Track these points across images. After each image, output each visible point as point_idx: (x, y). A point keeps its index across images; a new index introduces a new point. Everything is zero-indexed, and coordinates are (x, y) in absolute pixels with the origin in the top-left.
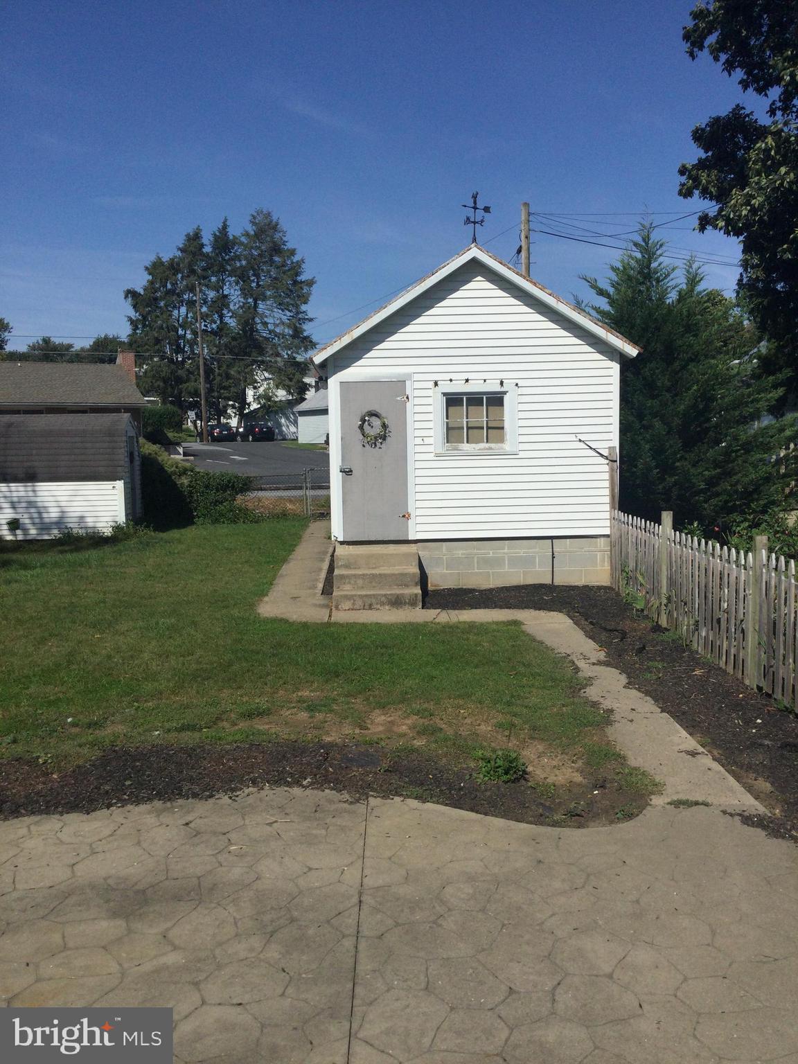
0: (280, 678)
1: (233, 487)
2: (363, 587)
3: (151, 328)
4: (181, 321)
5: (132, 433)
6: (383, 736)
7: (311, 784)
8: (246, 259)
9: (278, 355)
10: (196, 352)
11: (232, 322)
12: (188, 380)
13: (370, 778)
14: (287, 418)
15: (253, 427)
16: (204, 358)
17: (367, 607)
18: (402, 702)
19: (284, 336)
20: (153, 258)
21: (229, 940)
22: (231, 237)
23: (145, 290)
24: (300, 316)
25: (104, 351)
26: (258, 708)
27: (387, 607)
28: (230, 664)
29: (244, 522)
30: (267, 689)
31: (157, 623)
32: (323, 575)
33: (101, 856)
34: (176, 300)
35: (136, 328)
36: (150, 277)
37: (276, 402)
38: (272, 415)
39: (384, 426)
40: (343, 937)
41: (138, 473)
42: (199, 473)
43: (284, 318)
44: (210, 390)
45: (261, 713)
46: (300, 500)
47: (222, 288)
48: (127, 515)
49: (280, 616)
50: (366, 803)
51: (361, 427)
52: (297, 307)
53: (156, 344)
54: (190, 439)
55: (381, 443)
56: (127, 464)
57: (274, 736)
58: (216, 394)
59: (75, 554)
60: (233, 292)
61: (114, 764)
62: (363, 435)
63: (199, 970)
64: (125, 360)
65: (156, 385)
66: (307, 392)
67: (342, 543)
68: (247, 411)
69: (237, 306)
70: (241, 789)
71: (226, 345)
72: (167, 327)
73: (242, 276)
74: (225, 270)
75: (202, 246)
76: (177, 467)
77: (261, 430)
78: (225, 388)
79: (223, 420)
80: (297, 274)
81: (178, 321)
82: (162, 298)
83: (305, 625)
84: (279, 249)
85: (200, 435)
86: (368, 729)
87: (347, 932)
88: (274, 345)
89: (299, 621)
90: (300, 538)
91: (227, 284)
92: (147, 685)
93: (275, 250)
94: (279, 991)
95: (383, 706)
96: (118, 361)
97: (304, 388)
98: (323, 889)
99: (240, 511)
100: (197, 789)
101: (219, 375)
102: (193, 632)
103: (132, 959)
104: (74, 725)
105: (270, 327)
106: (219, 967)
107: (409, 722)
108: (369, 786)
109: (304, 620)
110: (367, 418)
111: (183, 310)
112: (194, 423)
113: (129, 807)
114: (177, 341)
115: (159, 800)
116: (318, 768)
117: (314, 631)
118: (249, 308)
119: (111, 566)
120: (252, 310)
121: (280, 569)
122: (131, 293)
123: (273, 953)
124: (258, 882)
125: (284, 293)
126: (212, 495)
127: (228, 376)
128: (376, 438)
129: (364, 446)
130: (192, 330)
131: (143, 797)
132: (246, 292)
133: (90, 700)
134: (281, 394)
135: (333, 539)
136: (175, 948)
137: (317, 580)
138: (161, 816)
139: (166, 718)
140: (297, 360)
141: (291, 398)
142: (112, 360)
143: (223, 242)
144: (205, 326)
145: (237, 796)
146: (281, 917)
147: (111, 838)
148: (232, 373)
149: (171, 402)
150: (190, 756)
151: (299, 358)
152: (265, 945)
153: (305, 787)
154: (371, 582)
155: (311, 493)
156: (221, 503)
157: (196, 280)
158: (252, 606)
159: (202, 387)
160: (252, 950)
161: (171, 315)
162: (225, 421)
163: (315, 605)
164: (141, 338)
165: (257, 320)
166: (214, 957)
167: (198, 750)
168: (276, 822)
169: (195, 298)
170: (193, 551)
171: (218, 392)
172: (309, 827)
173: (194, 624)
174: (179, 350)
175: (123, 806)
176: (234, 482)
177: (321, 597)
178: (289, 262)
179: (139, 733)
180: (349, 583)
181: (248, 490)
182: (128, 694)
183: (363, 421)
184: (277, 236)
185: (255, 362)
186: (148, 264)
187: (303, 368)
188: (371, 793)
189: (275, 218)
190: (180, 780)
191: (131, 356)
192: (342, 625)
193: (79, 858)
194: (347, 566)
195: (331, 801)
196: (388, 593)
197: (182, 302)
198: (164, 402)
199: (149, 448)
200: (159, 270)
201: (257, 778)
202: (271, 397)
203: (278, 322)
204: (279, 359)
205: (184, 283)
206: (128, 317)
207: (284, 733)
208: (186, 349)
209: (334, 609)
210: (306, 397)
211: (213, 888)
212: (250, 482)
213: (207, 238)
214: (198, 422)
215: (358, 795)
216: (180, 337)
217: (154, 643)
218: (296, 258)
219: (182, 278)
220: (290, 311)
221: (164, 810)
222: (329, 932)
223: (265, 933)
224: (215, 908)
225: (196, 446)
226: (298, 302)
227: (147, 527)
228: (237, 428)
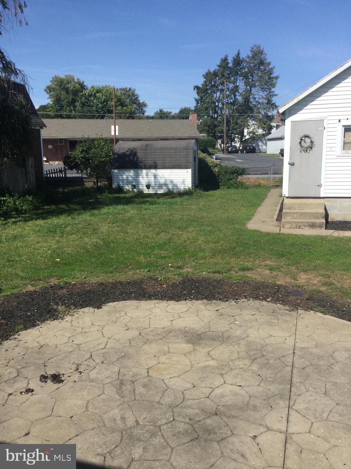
0: (257, 255)
1: (237, 172)
2: (296, 218)
3: (204, 103)
4: (217, 99)
5: (195, 148)
6: (305, 284)
7: (271, 301)
8: (247, 68)
9: (260, 113)
10: (223, 113)
11: (240, 98)
12: (219, 126)
13: (299, 301)
14: (262, 142)
15: (246, 147)
16: (227, 116)
17: (298, 227)
18: (314, 270)
19: (263, 104)
20: (206, 71)
21: (235, 359)
22: (241, 59)
23: (202, 85)
24: (271, 94)
25: (184, 114)
26: (247, 267)
27: (308, 228)
28: (235, 248)
29: (241, 188)
30: (251, 259)
31: (204, 229)
32: (277, 212)
33: (183, 319)
34: (216, 89)
35: (198, 103)
36: (205, 80)
37: (257, 135)
38: (255, 141)
39: (312, 142)
40: (286, 366)
41: (197, 166)
42: (222, 166)
43: (264, 95)
44: (228, 130)
45: (248, 269)
46: (268, 179)
47: (236, 82)
48: (192, 184)
49: (257, 229)
50: (297, 311)
51: (300, 143)
52: (270, 89)
53: (206, 110)
54: (218, 152)
55: (310, 150)
56: (193, 162)
57: (254, 279)
58: (230, 132)
59: (171, 200)
60: (241, 84)
61: (187, 283)
62: (301, 146)
63: (223, 369)
64: (193, 117)
65: (205, 128)
66: (272, 130)
67: (287, 198)
68: (244, 139)
69: (243, 90)
70: (240, 299)
71: (236, 109)
72: (211, 102)
73: (246, 77)
74: (238, 74)
75: (228, 63)
76: (213, 163)
77: (250, 148)
78: (235, 129)
79: (233, 144)
80: (271, 74)
81: (216, 99)
82: (209, 89)
83: (268, 234)
84: (263, 63)
85: (223, 150)
86: (297, 280)
87: (288, 364)
88: (258, 108)
89: (265, 232)
90: (267, 196)
91: (238, 80)
92: (200, 254)
93: (261, 63)
94: (258, 383)
95: (305, 271)
96: (190, 118)
97: (271, 128)
98: (277, 345)
99: (240, 183)
100: (221, 297)
101: (233, 123)
102: (219, 233)
103: (195, 361)
104: (172, 267)
105: (257, 100)
106: (231, 369)
107: (318, 279)
108: (298, 304)
109: (268, 231)
110: (303, 138)
111: (218, 94)
112: (221, 146)
113: (194, 301)
114: (215, 108)
115: (206, 300)
116: (275, 294)
117: (272, 236)
118: (248, 91)
119: (185, 205)
120: (249, 92)
121: (257, 209)
122: (197, 87)
123: (255, 367)
124: (247, 337)
125: (264, 83)
126: (228, 176)
127: (237, 124)
128: (307, 148)
129: (301, 152)
130: (222, 102)
131: (199, 298)
132: (246, 84)
133: (178, 258)
134: (260, 131)
135: (283, 195)
136: (213, 359)
137: (274, 214)
138: (207, 306)
139: (208, 267)
140: (268, 115)
141: (264, 133)
142: (187, 118)
143: (238, 61)
144: (228, 101)
145: (238, 302)
146: (258, 354)
147: (186, 312)
148: (239, 122)
149: (211, 136)
150: (218, 284)
151: (270, 114)
152: (251, 364)
153: (269, 302)
154: (300, 216)
155: (272, 176)
156: (232, 179)
157: (225, 80)
158: (244, 224)
159: (225, 128)
160: (245, 365)
161: (213, 97)
162: (234, 144)
163: (273, 225)
164: (200, 107)
165: (251, 97)
166: (229, 365)
167: (222, 282)
168: (255, 314)
169: (224, 88)
170: (219, 200)
171: (232, 131)
172: (270, 319)
173: (220, 230)
174: (216, 112)
175: (191, 300)
176: (238, 170)
177: (276, 222)
178: (267, 69)
179: (197, 272)
180: (290, 216)
181: (243, 174)
182: (193, 257)
183: (302, 140)
184: (263, 56)
185: (249, 116)
186: (204, 74)
187: (271, 118)
188: (299, 308)
189: (262, 49)
190: (214, 293)
191: (195, 115)
192: (285, 235)
193: (174, 319)
194: (289, 208)
195: (280, 309)
196: (309, 221)
197: (218, 90)
198: (208, 136)
199: (202, 155)
200: (209, 76)
201: (247, 295)
202: (255, 133)
203: (260, 97)
204: (260, 115)
205: (220, 81)
206: (195, 98)
207: (259, 279)
208: (219, 112)
209: (282, 227)
210: (272, 132)
211: (228, 337)
212: (245, 170)
213: (230, 60)
214: (222, 145)
215: (293, 308)
216: (216, 106)
217: (203, 237)
218: (271, 66)
219: (218, 79)
220: (267, 92)
221: (208, 304)
222: (280, 363)
223: (251, 359)
224: (229, 345)
225: (221, 155)
226: (271, 87)
227: (200, 189)
228: (239, 147)
